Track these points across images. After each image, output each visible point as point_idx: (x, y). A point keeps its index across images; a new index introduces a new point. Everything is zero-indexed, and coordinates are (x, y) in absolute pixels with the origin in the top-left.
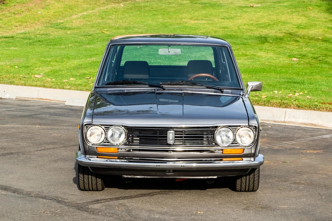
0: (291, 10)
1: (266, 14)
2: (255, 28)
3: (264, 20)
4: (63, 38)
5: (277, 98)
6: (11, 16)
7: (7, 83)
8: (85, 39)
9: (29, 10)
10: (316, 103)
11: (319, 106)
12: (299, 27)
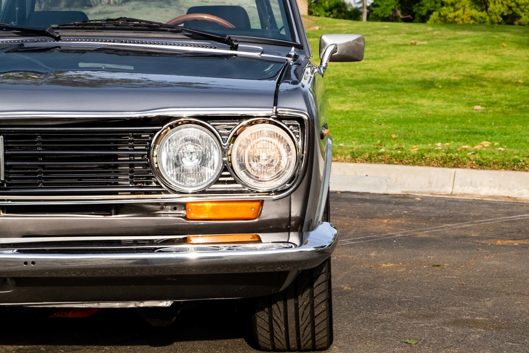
0: (474, 48)
1: (434, 53)
2: (416, 70)
5: (437, 151)
10: (516, 157)
11: (521, 161)
12: (486, 68)
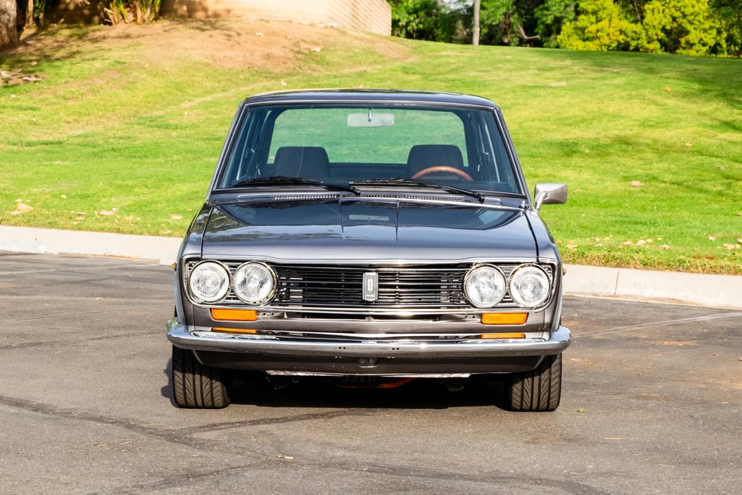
0: (629, 93)
1: (577, 101)
2: (554, 127)
3: (575, 112)
4: (162, 145)
5: (599, 249)
6: (58, 104)
7: (43, 226)
8: (206, 145)
9: (94, 92)
10: (682, 257)
11: (687, 261)
12: (644, 124)
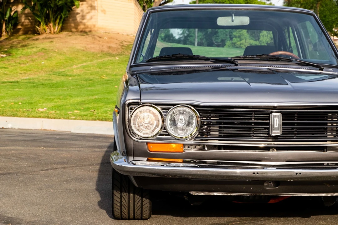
4: (65, 82)
6: (17, 66)
7: (10, 116)
8: (86, 83)
9: (33, 61)
